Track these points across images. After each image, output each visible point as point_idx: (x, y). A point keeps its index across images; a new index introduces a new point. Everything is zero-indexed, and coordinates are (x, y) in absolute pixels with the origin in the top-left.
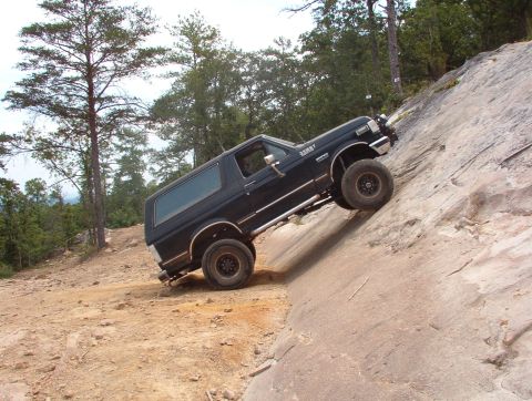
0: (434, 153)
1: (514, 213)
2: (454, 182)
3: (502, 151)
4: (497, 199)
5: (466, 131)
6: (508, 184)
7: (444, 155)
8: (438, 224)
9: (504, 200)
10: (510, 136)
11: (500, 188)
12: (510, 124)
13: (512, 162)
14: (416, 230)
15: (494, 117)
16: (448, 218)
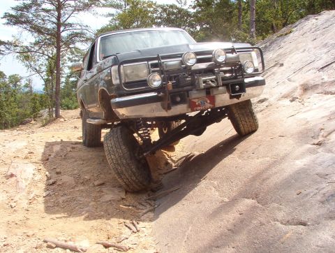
0: (276, 68)
1: (325, 94)
2: (289, 80)
3: (320, 64)
4: (315, 87)
5: (297, 56)
6: (323, 79)
7: (282, 68)
8: (279, 100)
9: (320, 87)
10: (325, 56)
11: (318, 81)
12: (326, 50)
13: (325, 69)
14: (265, 104)
15: (315, 48)
16: (285, 97)
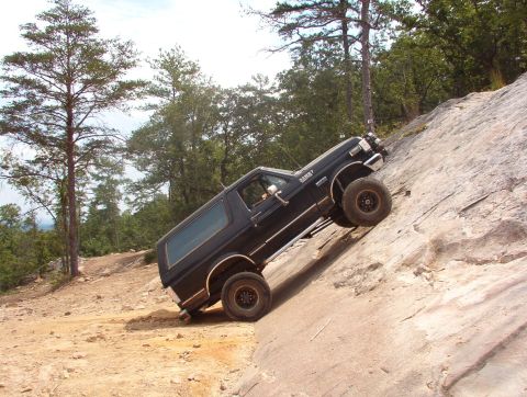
0: (400, 197)
1: (468, 262)
2: (416, 228)
3: (461, 200)
4: (453, 247)
5: (431, 178)
6: (464, 234)
7: (409, 200)
8: (399, 270)
9: (460, 249)
10: (469, 185)
11: (456, 237)
12: (470, 173)
13: (469, 211)
14: (378, 274)
15: (456, 166)
16: (408, 264)
